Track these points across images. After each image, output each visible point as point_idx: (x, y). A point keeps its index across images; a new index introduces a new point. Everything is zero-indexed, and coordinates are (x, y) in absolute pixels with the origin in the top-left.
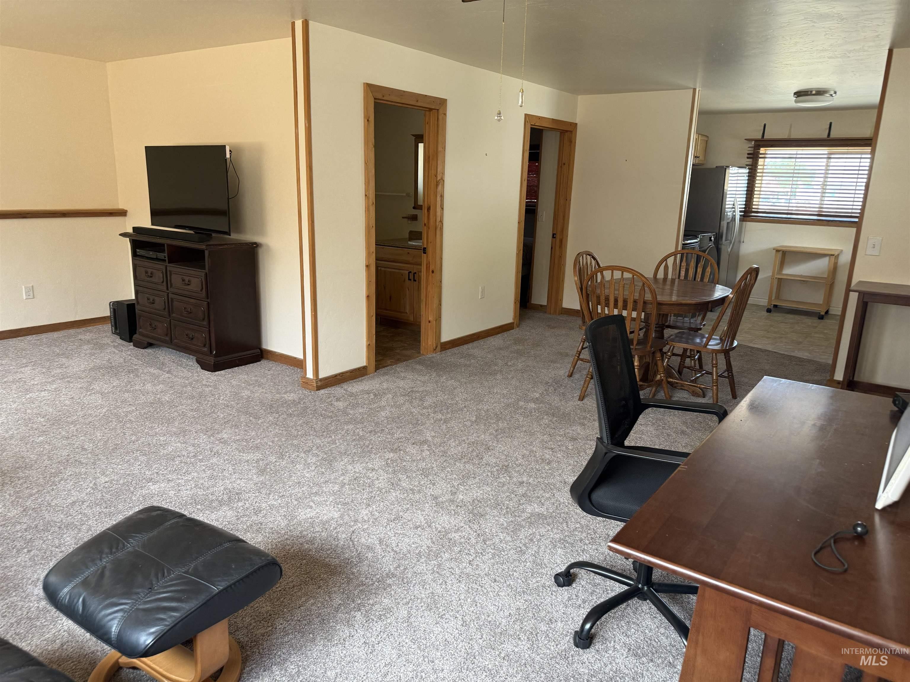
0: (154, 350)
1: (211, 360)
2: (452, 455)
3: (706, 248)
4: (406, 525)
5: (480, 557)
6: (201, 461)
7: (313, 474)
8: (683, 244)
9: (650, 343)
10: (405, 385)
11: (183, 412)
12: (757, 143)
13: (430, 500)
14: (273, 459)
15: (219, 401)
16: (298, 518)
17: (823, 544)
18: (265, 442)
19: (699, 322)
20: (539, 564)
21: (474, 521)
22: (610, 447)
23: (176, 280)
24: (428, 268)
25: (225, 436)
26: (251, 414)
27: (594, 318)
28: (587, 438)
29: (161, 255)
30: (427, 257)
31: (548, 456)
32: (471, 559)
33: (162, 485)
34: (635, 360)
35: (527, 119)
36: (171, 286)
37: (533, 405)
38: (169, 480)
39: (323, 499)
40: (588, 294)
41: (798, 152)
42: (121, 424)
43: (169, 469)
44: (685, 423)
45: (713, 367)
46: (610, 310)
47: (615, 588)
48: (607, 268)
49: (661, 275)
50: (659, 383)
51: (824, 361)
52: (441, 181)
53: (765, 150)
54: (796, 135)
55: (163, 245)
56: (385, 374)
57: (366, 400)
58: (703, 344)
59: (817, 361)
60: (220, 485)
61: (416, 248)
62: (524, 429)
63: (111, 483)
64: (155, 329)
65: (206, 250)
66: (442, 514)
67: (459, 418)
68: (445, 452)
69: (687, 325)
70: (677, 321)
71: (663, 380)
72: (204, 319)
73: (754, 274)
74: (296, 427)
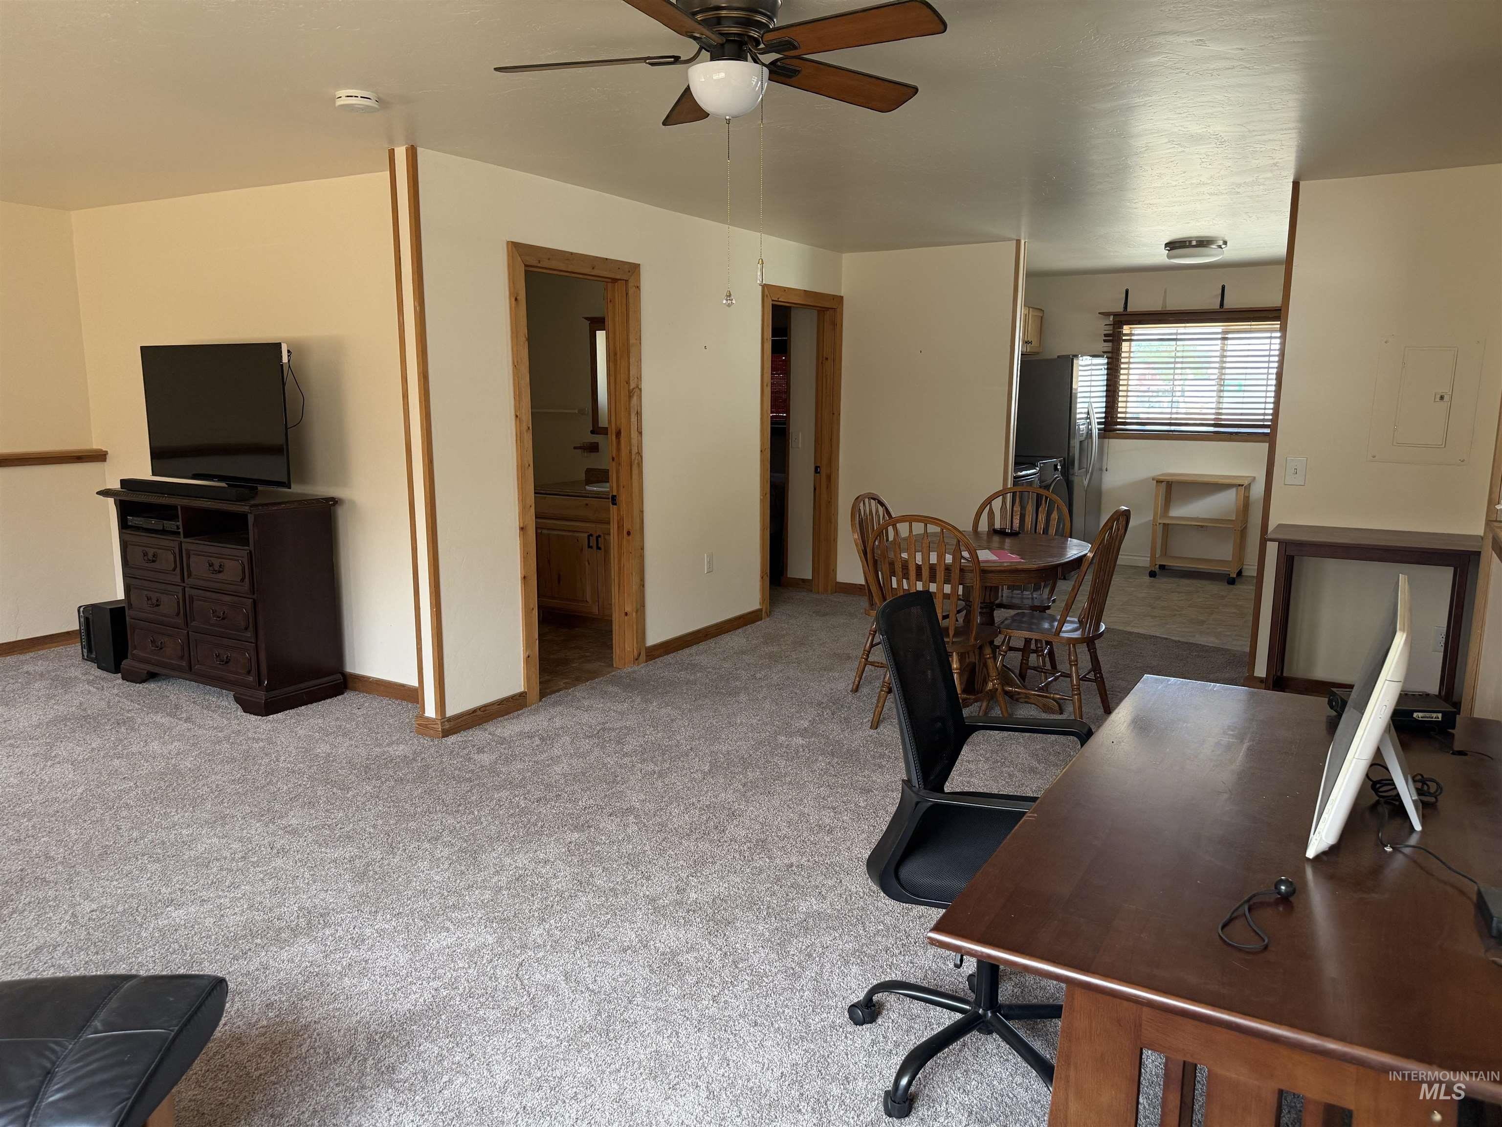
0: (160, 684)
1: (261, 696)
2: (675, 829)
3: (1049, 481)
4: (607, 947)
5: (731, 988)
6: (255, 865)
7: (446, 875)
8: (1015, 478)
9: (974, 632)
10: (590, 719)
11: (217, 786)
12: (1118, 319)
13: (643, 904)
14: (377, 854)
15: (277, 765)
16: (427, 948)
17: (1233, 913)
18: (362, 828)
19: (1045, 596)
20: (822, 992)
21: (716, 933)
22: (923, 792)
23: (198, 565)
24: (620, 527)
25: (294, 821)
26: (334, 784)
27: (888, 597)
28: (887, 788)
29: (170, 525)
30: (619, 510)
31: (827, 821)
32: (716, 994)
33: (192, 909)
34: (953, 660)
35: (766, 292)
36: (190, 575)
37: (800, 741)
38: (204, 900)
39: (467, 915)
40: (876, 560)
41: (1179, 331)
42: (110, 812)
43: (202, 882)
44: (1034, 755)
45: (1071, 665)
46: (911, 583)
47: (943, 1020)
48: (903, 519)
49: (983, 526)
50: (992, 695)
51: (1239, 649)
52: (637, 390)
53: (1130, 328)
54: (1174, 304)
55: (175, 508)
56: (555, 704)
57: (527, 749)
58: (1054, 630)
59: (1228, 650)
60: (292, 903)
61: (598, 496)
62: (788, 779)
63: (102, 912)
64: (161, 649)
65: (251, 513)
66: (665, 925)
67: (683, 768)
68: (663, 825)
69: (1028, 602)
70: (1012, 597)
71: (997, 689)
72: (246, 629)
73: (1122, 520)
74: (411, 800)
